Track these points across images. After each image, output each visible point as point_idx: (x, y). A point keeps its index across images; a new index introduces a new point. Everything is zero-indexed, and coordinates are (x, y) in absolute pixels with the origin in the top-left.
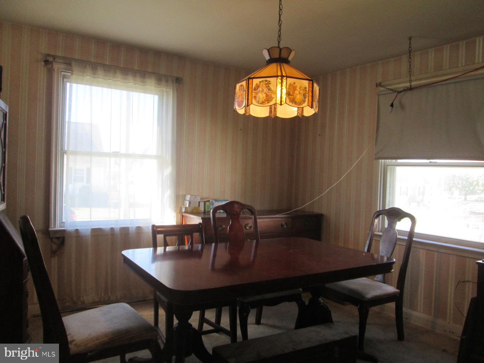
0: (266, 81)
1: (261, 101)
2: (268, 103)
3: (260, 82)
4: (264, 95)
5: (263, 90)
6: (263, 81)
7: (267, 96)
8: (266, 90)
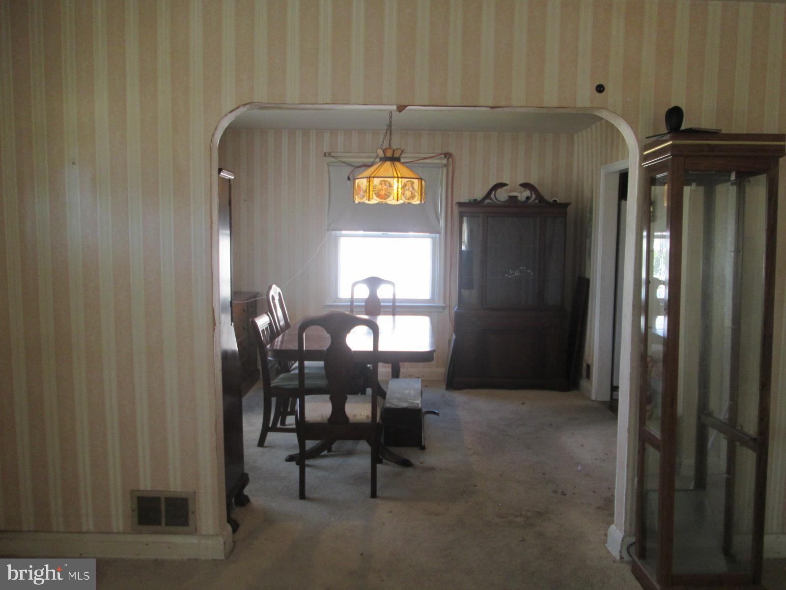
0: (411, 181)
1: (407, 198)
2: (413, 199)
3: (407, 182)
4: (410, 193)
5: (409, 188)
6: (409, 181)
7: (412, 193)
8: (411, 189)
